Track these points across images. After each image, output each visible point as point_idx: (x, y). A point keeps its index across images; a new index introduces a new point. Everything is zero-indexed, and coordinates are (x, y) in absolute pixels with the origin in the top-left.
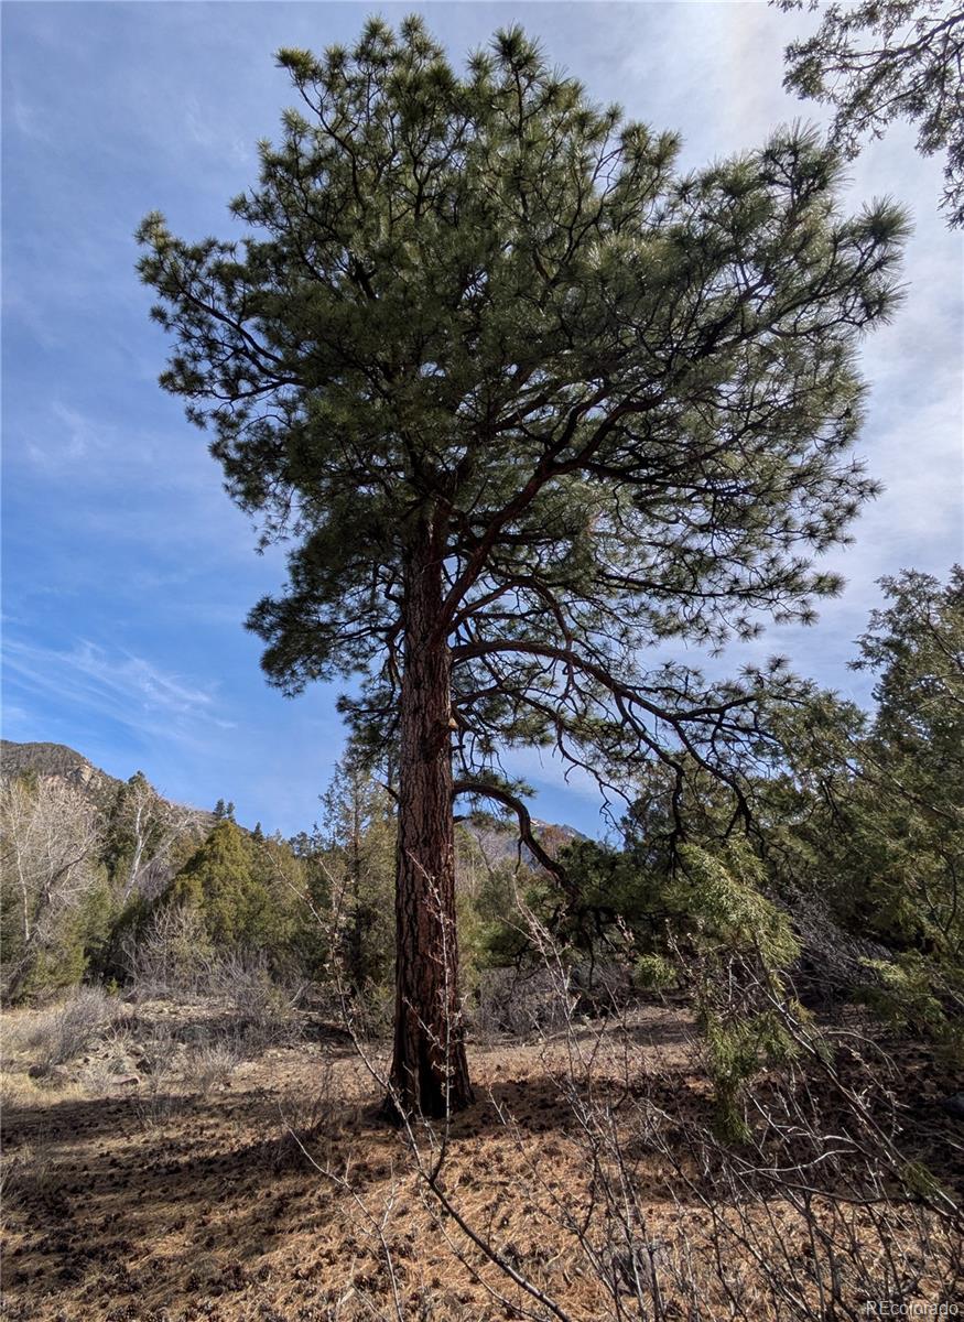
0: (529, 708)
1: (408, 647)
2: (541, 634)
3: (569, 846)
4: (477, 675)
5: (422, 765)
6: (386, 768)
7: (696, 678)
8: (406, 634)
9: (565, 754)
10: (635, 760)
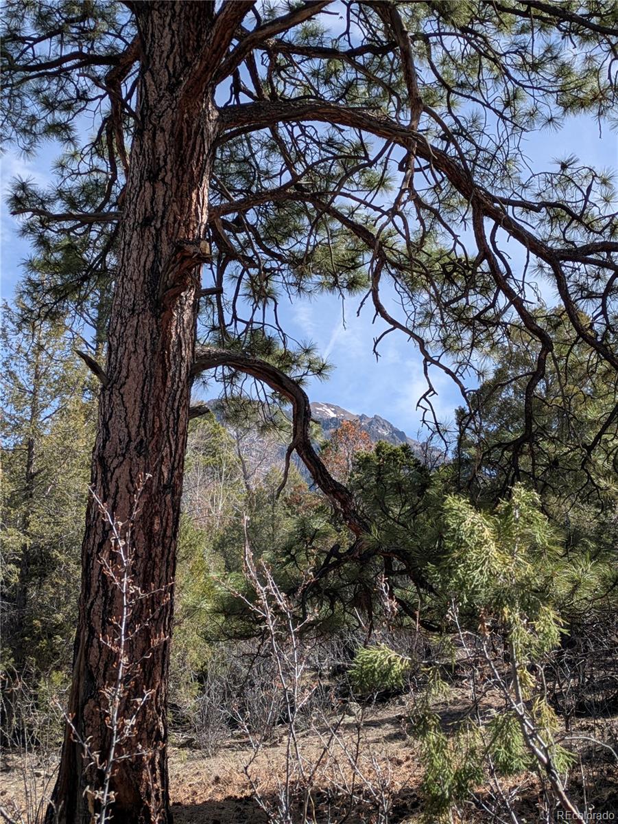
0: (336, 225)
1: (143, 99)
2: (377, 91)
3: (372, 452)
4: (260, 159)
5: (147, 319)
6: (94, 313)
7: (604, 188)
8: (142, 71)
9: (379, 309)
10: (485, 322)
